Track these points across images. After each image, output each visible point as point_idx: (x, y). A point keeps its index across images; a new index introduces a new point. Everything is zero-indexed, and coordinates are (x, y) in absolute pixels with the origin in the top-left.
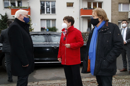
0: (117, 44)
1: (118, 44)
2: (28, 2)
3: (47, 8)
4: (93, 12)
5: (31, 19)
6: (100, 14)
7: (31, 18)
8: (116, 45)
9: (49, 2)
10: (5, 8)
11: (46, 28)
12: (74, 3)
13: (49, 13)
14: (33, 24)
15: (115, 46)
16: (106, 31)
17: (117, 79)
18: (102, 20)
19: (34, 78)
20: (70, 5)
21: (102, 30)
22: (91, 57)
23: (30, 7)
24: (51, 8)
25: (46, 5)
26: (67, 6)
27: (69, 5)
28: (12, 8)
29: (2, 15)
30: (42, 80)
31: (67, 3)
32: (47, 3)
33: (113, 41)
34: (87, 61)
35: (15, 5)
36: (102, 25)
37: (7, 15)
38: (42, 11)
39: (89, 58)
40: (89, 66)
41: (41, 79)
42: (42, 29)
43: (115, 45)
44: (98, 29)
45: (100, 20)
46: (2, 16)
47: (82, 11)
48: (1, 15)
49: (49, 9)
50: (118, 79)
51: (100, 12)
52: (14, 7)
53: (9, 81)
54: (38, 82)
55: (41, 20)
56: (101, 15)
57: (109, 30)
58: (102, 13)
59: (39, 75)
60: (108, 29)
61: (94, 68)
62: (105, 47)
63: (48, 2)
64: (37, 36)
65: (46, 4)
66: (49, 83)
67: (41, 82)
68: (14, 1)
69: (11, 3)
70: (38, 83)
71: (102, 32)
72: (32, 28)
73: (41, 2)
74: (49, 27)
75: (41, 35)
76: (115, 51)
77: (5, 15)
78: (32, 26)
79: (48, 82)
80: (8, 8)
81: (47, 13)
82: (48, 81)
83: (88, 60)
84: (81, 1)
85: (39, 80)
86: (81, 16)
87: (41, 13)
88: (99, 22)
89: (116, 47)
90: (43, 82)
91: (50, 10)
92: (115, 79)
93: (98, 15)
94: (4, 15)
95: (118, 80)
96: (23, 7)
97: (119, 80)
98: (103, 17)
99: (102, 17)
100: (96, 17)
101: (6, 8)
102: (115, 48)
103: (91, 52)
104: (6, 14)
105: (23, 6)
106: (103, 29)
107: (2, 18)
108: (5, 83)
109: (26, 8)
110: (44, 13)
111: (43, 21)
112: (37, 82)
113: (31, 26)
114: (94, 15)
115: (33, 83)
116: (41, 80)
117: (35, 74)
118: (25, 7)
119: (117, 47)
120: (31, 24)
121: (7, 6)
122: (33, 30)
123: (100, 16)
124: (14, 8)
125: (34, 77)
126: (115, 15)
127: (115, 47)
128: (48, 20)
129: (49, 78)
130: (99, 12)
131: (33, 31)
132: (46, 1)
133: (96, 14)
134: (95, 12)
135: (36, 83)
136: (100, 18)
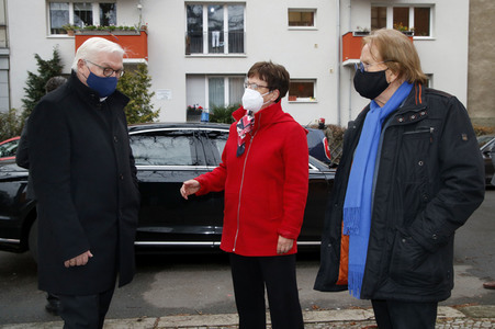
0: (455, 174)
1: (462, 174)
2: (140, 6)
3: (210, 30)
4: (366, 46)
5: (149, 75)
6: (393, 53)
7: (148, 68)
8: (453, 177)
9: (220, 6)
10: (52, 33)
11: (206, 108)
12: (316, 10)
13: (221, 49)
14: (157, 93)
15: (449, 183)
16: (414, 125)
17: (473, 317)
18: (400, 77)
19: (144, 301)
20: (302, 18)
21: (401, 120)
22: (351, 225)
23: (145, 28)
24: (226, 29)
25: (209, 20)
26: (291, 24)
27: (299, 20)
28: (79, 33)
29: (43, 59)
30: (173, 309)
31: (291, 12)
32: (212, 10)
33: (440, 161)
34: (336, 242)
35: (89, 21)
36: (398, 100)
37: (58, 60)
38: (194, 41)
39: (344, 231)
40: (343, 260)
41: (171, 306)
42: (193, 113)
43: (449, 179)
44: (383, 114)
45: (391, 77)
46: (41, 62)
47: (351, 43)
48: (37, 57)
49: (218, 33)
50: (475, 319)
51: (396, 46)
52: (86, 29)
53: (49, 310)
54: (158, 320)
55: (189, 76)
56: (398, 57)
57: (426, 117)
58: (402, 51)
59: (166, 289)
60: (423, 113)
61: (362, 270)
62: (409, 187)
63: (217, 9)
64: (166, 141)
65: (210, 14)
66: (200, 323)
67: (171, 318)
68: (89, 4)
69: (76, 13)
70: (156, 324)
71: (398, 126)
72: (153, 110)
73: (189, 7)
74: (218, 105)
75: (186, 135)
76: (449, 202)
77: (52, 58)
78: (153, 101)
79: (196, 321)
80: (66, 33)
81: (211, 49)
82: (197, 317)
83: (340, 238)
84: (346, 5)
85: (164, 309)
86: (346, 63)
87: (188, 52)
88: (386, 85)
89: (452, 188)
90: (178, 321)
91: (221, 39)
92: (463, 319)
93: (385, 58)
94: (48, 57)
95: (475, 321)
96: (121, 28)
97: (479, 323)
98: (406, 68)
99: (402, 64)
100: (375, 64)
101: (58, 33)
102: (448, 191)
103: (352, 205)
104: (56, 54)
105: (118, 26)
106: (402, 115)
107: (42, 72)
108: (34, 320)
109: (132, 30)
110: (201, 51)
111: (196, 84)
112: (153, 316)
113: (148, 102)
114: (369, 58)
115: (139, 321)
116: (171, 312)
117: (150, 288)
118: (126, 29)
119: (456, 186)
120: (149, 93)
121: (60, 25)
122: (157, 116)
123: (394, 60)
124: (85, 33)
125: (145, 298)
126: (484, 57)
127: (448, 187)
128: (215, 79)
129: (202, 305)
130: (391, 48)
131: (155, 120)
132: (209, 5)
133: (377, 53)
134: (374, 47)
135: (151, 321)
136: (394, 71)
